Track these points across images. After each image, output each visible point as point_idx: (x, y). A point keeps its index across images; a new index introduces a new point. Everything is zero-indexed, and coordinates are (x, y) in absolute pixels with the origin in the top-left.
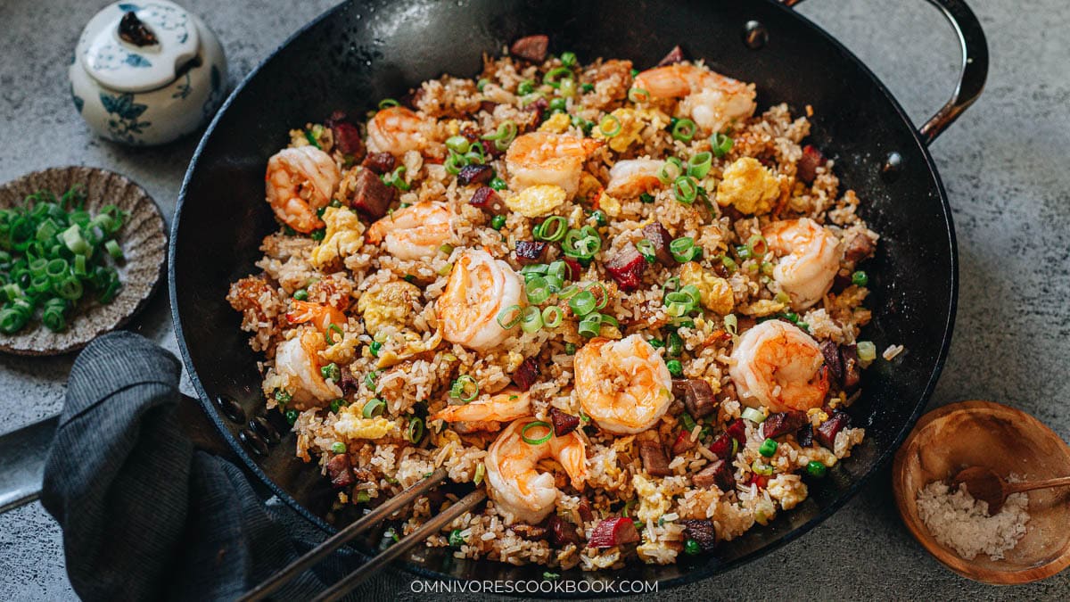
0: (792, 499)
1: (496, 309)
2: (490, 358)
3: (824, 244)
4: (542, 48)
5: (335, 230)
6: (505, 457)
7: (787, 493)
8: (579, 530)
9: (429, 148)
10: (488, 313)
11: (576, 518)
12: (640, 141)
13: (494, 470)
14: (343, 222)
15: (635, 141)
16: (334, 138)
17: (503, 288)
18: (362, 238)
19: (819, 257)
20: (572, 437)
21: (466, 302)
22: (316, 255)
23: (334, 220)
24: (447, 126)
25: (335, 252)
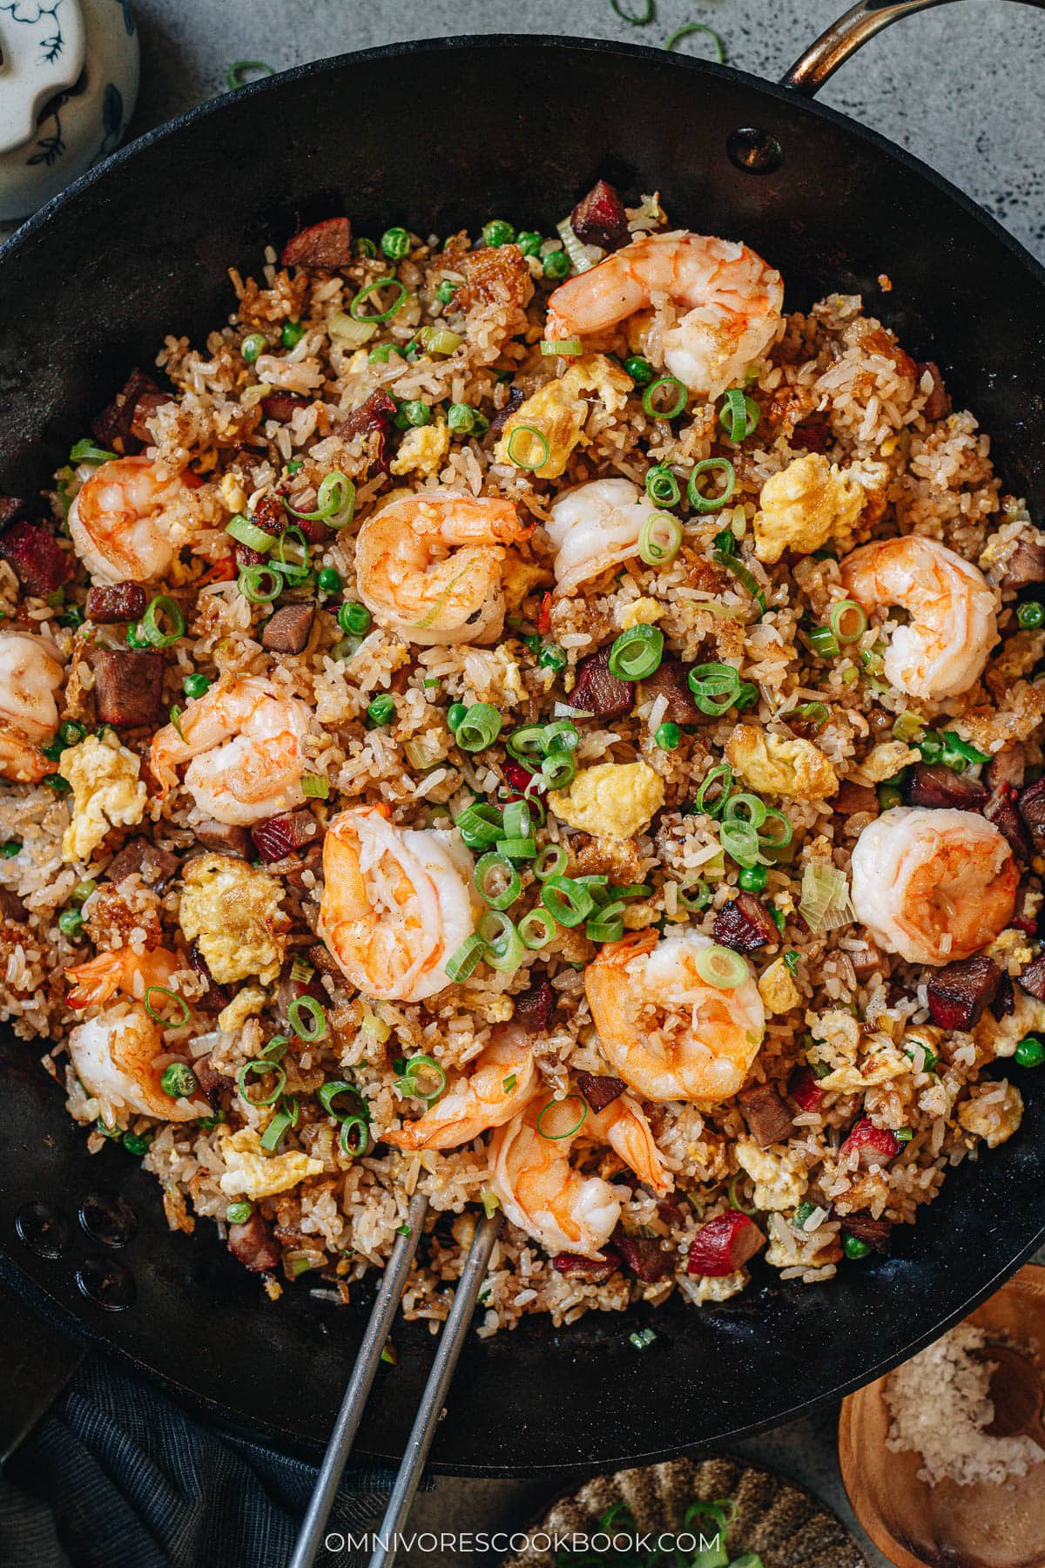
0: (1004, 1134)
1: (438, 949)
2: (447, 1012)
3: (971, 610)
4: (342, 242)
5: (90, 791)
6: (522, 1172)
7: (993, 1128)
8: (666, 1246)
9: (198, 543)
10: (427, 954)
11: (658, 1228)
12: (587, 442)
13: (510, 1202)
14: (101, 773)
15: (579, 445)
16: (18, 574)
17: (439, 907)
18: (142, 786)
19: (966, 645)
20: (622, 1105)
21: (372, 910)
22: (73, 847)
23: (82, 774)
24: (218, 494)
25: (104, 828)
